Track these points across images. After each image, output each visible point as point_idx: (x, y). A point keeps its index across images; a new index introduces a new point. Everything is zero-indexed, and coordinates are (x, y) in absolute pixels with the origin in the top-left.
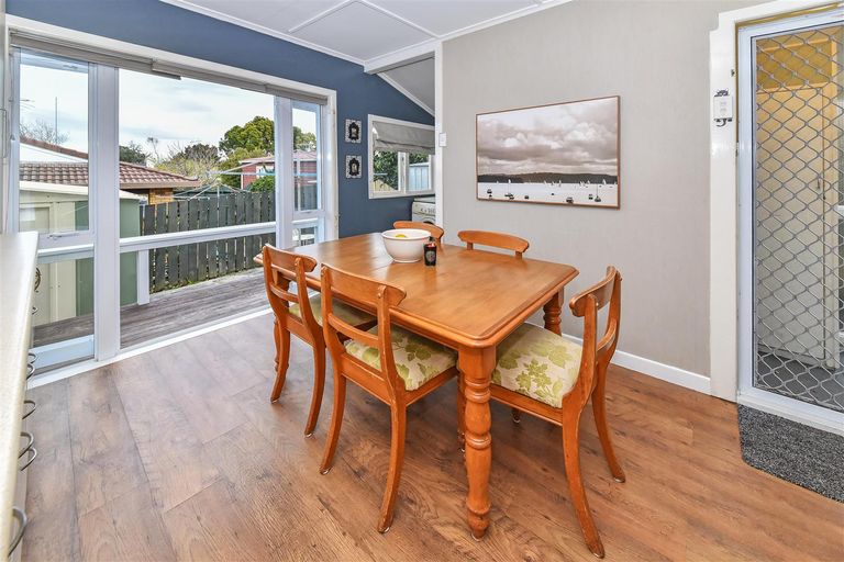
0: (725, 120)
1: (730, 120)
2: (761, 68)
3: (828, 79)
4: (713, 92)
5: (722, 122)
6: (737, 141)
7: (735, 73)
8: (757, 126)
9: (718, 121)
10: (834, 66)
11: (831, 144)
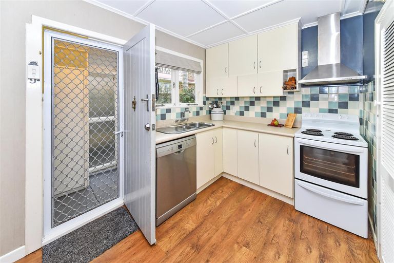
0: (35, 79)
1: (39, 80)
2: (56, 55)
3: (85, 67)
4: (28, 62)
5: (33, 81)
6: (43, 93)
7: (42, 53)
8: (54, 85)
9: (31, 79)
10: (87, 63)
11: (86, 96)
